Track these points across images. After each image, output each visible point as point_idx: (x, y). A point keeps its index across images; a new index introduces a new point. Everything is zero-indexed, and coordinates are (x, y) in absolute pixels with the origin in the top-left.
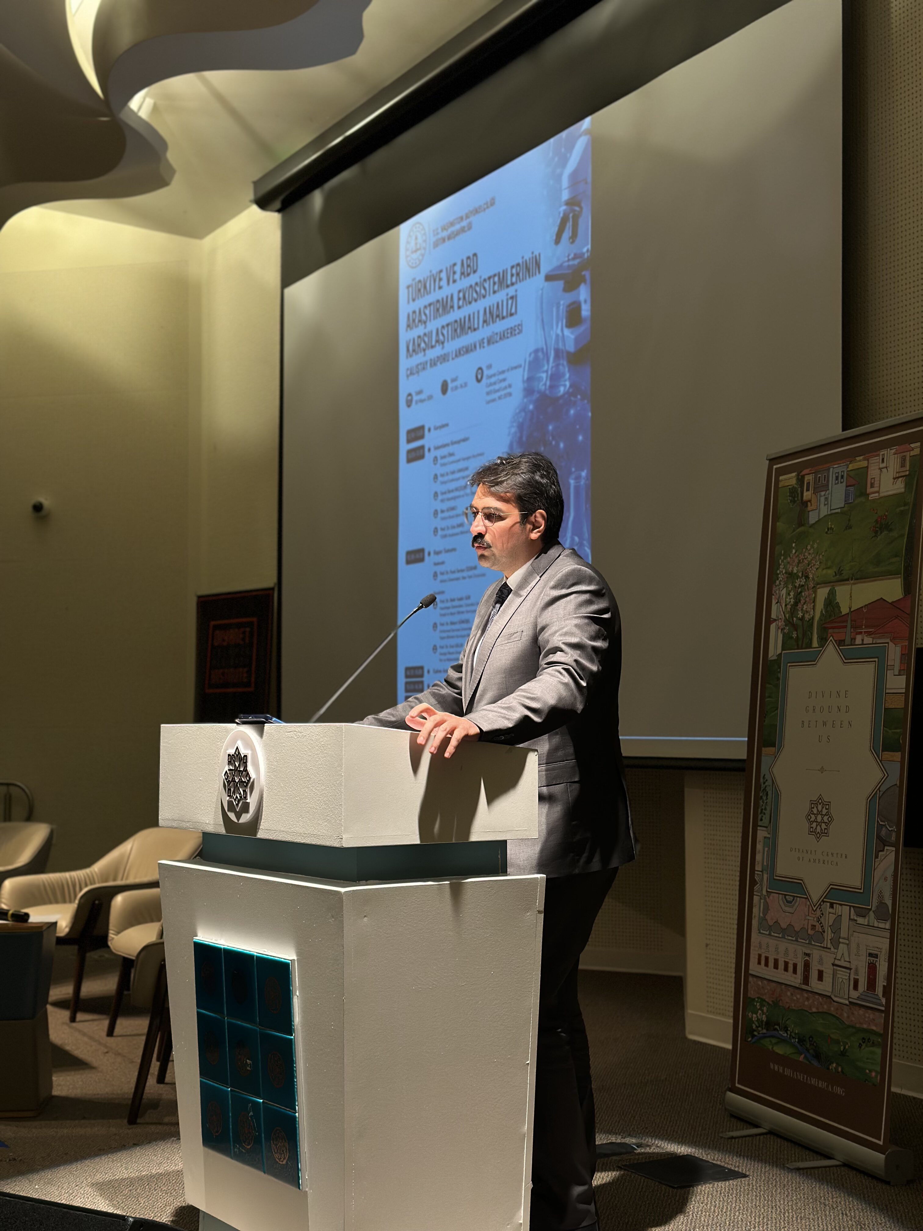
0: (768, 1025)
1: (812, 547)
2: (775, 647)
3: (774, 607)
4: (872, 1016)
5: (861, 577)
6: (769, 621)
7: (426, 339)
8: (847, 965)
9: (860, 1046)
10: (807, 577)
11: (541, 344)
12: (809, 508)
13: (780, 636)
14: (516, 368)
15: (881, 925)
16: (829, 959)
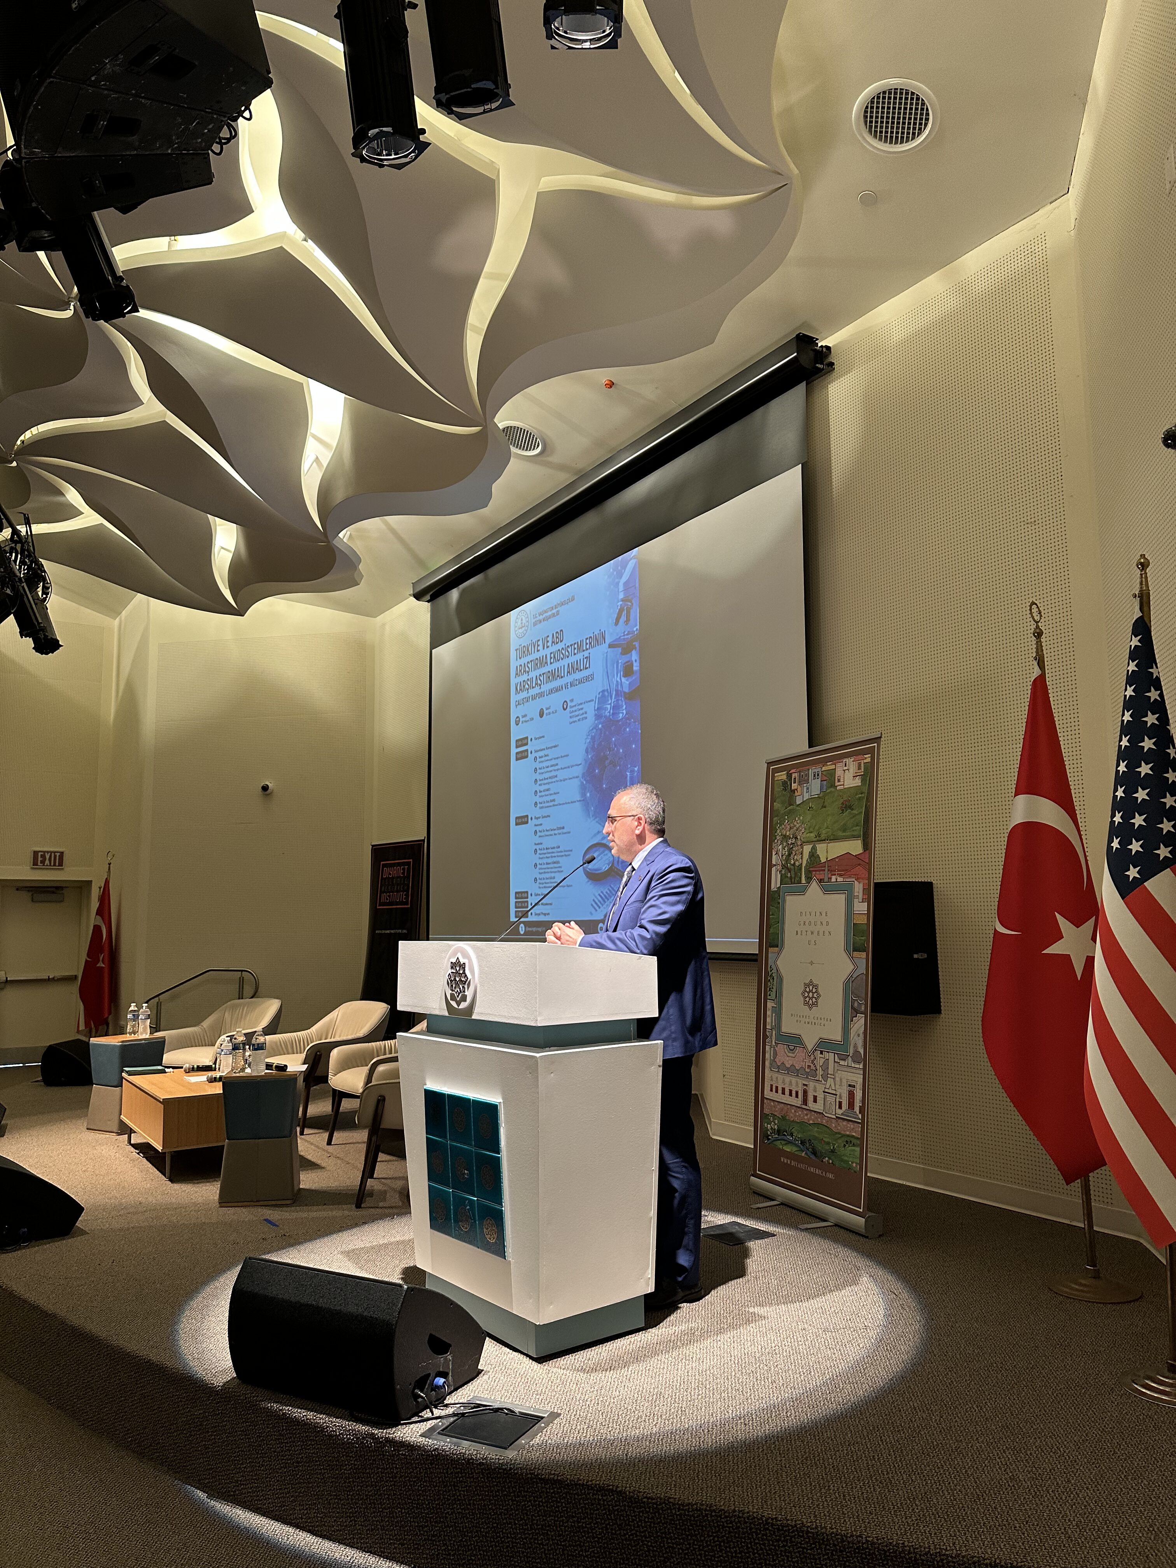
0: (779, 1132)
1: (799, 818)
2: (775, 882)
3: (774, 857)
4: (852, 1126)
5: (835, 839)
6: (771, 866)
7: (529, 683)
8: (834, 1092)
9: (845, 1146)
10: (796, 838)
11: (606, 687)
12: (796, 794)
13: (779, 876)
14: (589, 701)
15: (857, 1066)
16: (820, 1088)
